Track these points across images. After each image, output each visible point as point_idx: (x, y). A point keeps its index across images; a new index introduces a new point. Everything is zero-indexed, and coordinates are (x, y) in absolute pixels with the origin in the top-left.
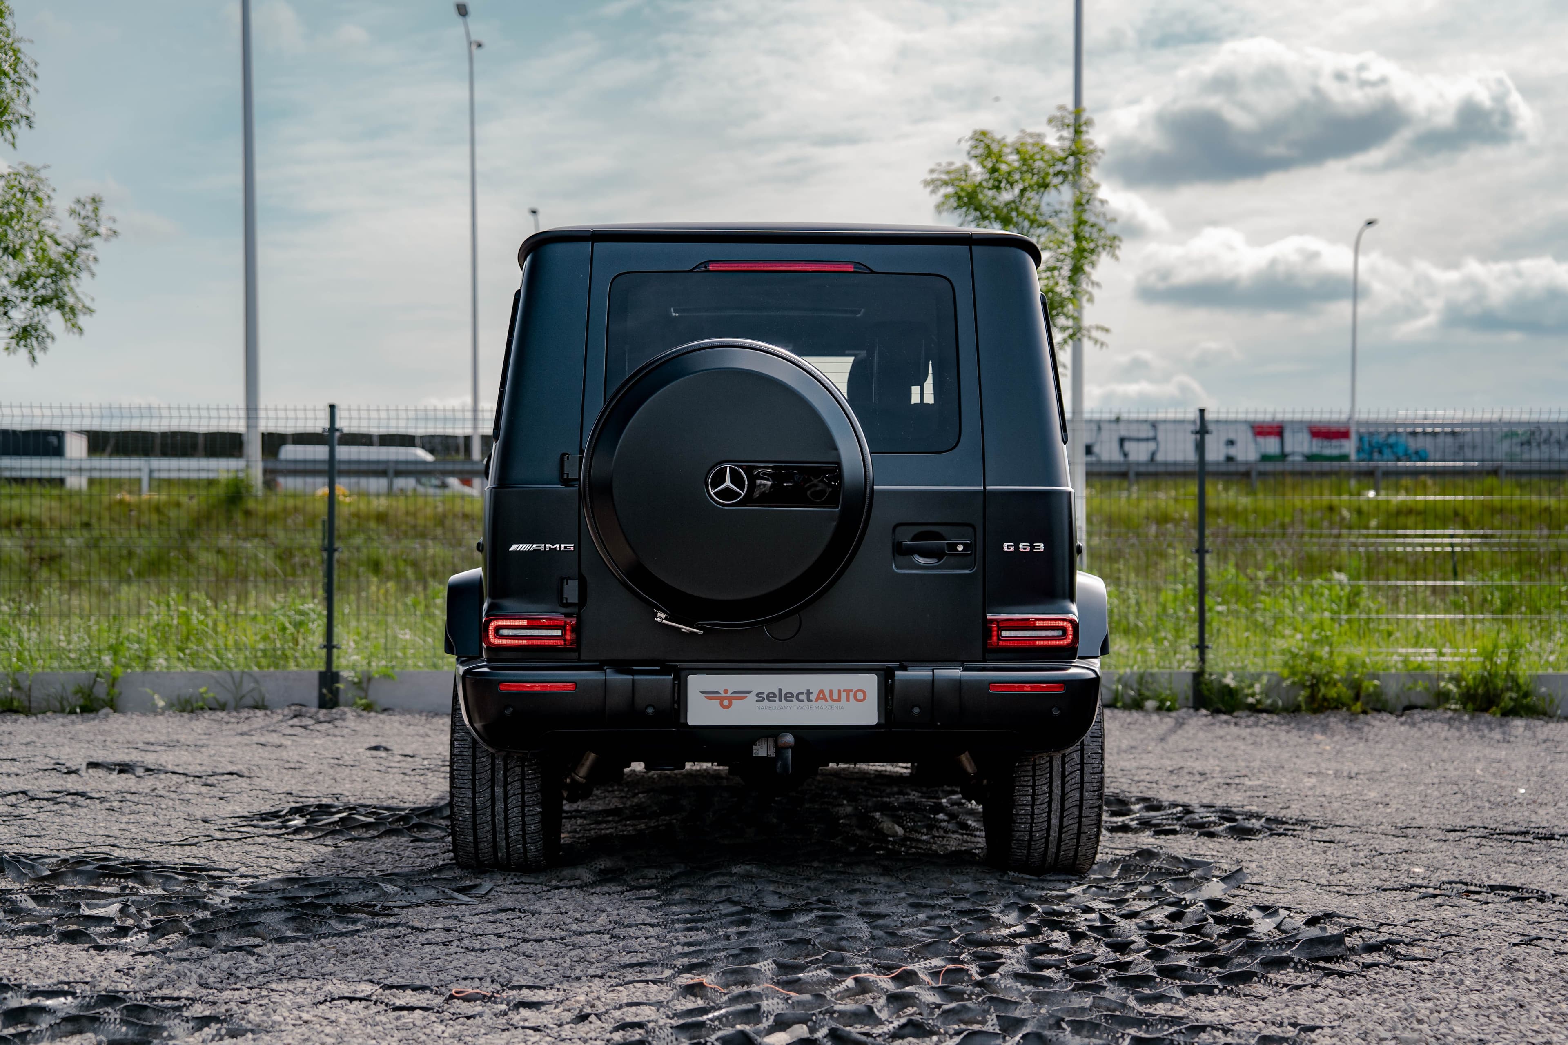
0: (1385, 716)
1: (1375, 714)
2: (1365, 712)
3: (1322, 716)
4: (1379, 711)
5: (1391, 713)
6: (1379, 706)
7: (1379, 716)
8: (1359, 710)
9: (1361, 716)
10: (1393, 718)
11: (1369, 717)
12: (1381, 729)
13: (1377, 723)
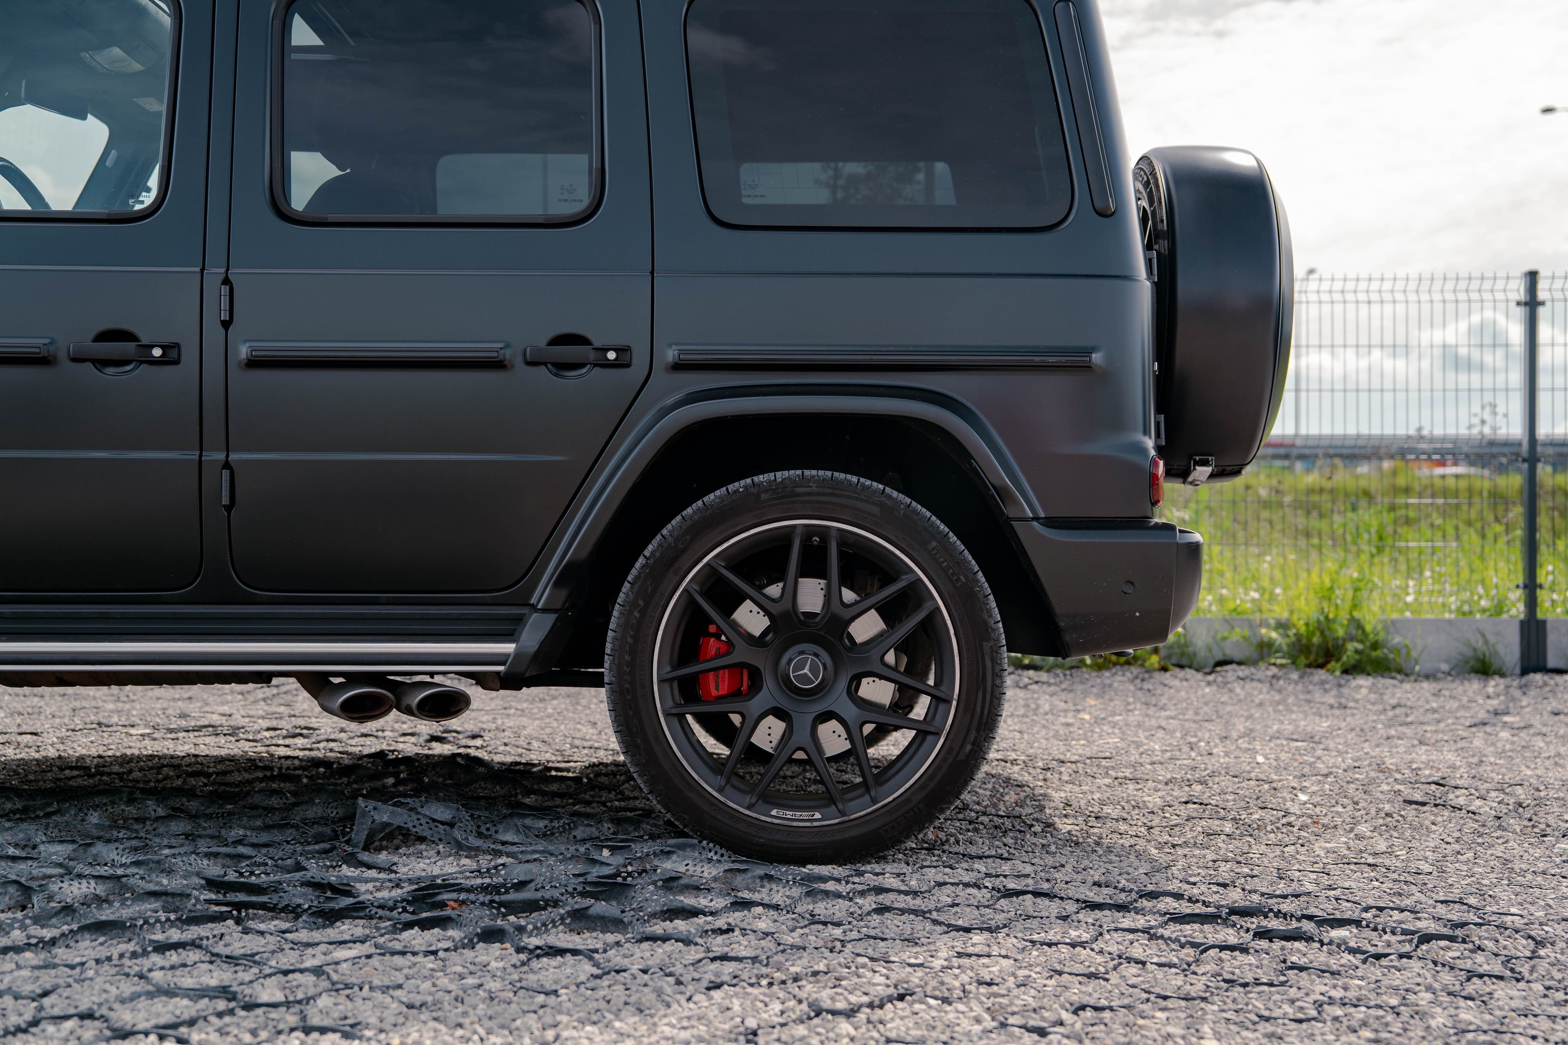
0: (1189, 673)
1: (1177, 670)
2: (1164, 669)
3: (1107, 674)
4: (1181, 667)
5: (1197, 670)
6: (1184, 662)
7: (1181, 674)
8: (1156, 666)
9: (1158, 676)
10: (1199, 676)
11: (1166, 677)
12: (1178, 691)
13: (1176, 683)
